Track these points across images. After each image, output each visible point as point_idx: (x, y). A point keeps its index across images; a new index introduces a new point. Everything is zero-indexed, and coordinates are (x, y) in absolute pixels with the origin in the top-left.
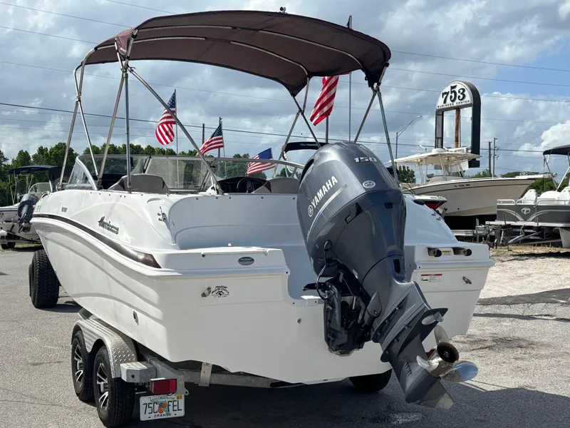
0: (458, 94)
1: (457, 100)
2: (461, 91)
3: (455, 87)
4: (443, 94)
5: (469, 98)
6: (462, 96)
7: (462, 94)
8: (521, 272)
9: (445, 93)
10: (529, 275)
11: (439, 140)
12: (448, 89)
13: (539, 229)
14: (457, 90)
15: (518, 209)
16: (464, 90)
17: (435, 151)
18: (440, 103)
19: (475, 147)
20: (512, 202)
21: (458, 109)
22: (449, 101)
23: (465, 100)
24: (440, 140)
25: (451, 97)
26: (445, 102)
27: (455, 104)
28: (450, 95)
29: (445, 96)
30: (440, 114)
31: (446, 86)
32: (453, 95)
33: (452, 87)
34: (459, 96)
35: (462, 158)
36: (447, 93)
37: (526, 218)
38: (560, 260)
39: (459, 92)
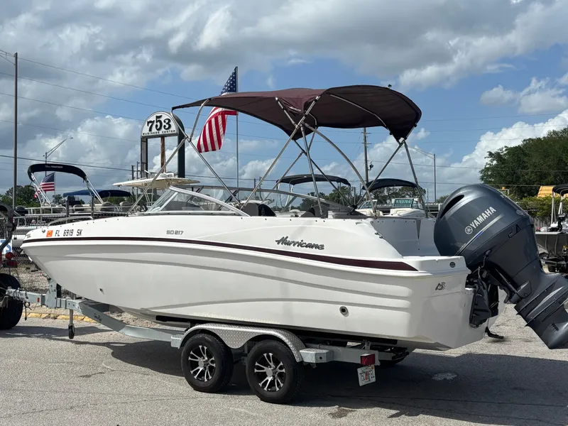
0: (164, 124)
1: (163, 129)
2: (167, 121)
3: (160, 117)
4: (148, 123)
5: (174, 128)
6: (167, 126)
7: (168, 123)
9: (151, 122)
12: (153, 118)
14: (162, 119)
16: (169, 120)
18: (146, 130)
21: (163, 137)
22: (154, 129)
23: (171, 130)
24: (145, 165)
25: (157, 126)
26: (150, 130)
27: (161, 133)
28: (155, 124)
29: (150, 124)
30: (145, 140)
31: (152, 115)
32: (159, 124)
33: (157, 117)
34: (165, 126)
36: (153, 122)
39: (165, 122)
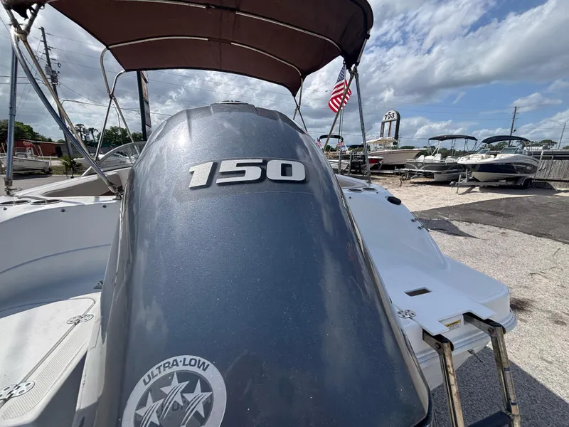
0: (391, 116)
1: (391, 118)
3: (390, 112)
4: (385, 116)
5: (396, 117)
6: (393, 116)
8: (417, 194)
10: (421, 196)
11: (382, 135)
12: (387, 114)
13: (425, 173)
14: (391, 114)
15: (416, 164)
16: (394, 114)
17: (380, 139)
18: (384, 119)
19: (397, 137)
20: (414, 161)
21: (390, 121)
22: (387, 118)
23: (394, 118)
30: (383, 123)
31: (387, 112)
32: (389, 116)
35: (391, 141)
37: (419, 168)
38: (433, 187)
